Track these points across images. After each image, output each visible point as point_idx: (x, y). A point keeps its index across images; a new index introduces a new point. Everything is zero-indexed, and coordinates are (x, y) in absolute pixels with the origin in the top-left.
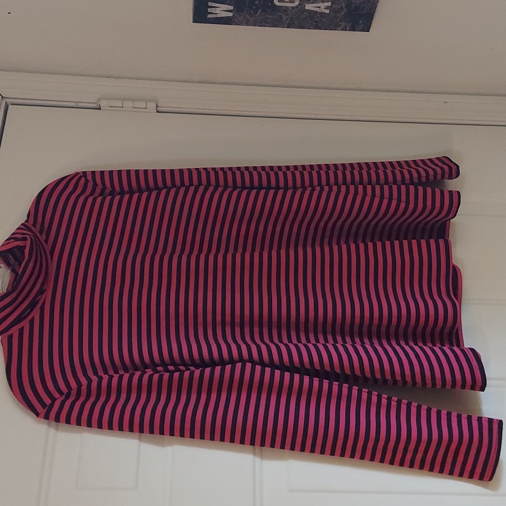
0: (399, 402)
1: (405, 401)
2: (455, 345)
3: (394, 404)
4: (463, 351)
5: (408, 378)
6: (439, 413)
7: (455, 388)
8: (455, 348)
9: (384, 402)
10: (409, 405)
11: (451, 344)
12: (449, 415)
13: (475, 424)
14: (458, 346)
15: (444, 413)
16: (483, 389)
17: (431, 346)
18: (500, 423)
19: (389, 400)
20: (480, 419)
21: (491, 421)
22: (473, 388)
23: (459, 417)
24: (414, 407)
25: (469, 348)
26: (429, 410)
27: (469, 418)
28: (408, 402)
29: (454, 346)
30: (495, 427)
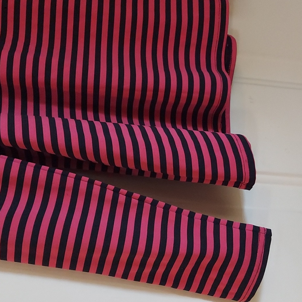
0: (142, 200)
1: (149, 199)
2: (220, 130)
3: (134, 202)
4: (230, 137)
5: (157, 168)
6: (191, 216)
7: (215, 183)
8: (220, 134)
9: (122, 198)
10: (154, 204)
11: (216, 129)
12: (204, 219)
13: (236, 233)
14: (224, 131)
15: (198, 216)
16: (249, 187)
17: (192, 129)
18: (268, 233)
19: (129, 196)
20: (243, 227)
21: (256, 230)
22: (237, 185)
23: (217, 222)
24: (161, 207)
25: (238, 135)
26: (179, 212)
27: (230, 224)
28: (153, 199)
29: (218, 132)
30: (262, 238)
